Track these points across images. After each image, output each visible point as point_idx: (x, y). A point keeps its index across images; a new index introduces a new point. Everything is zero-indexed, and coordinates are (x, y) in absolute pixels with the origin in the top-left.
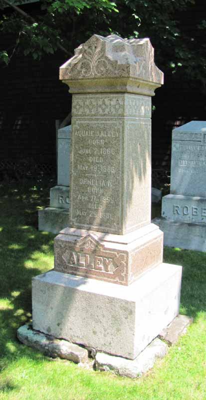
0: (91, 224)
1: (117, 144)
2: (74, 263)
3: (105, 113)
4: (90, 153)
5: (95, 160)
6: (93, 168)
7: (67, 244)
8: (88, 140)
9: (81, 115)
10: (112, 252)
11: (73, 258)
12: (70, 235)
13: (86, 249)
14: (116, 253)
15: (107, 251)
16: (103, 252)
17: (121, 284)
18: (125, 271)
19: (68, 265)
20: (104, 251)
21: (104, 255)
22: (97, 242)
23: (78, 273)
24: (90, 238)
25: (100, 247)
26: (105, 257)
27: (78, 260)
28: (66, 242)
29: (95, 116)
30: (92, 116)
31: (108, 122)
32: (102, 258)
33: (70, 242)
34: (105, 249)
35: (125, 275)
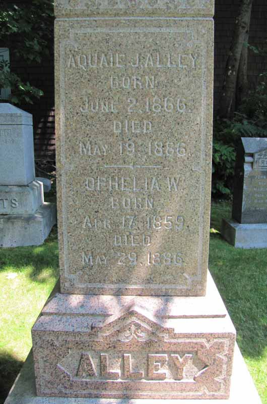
0: (124, 280)
1: (193, 86)
2: (91, 375)
3: (156, 6)
4: (115, 111)
5: (130, 127)
6: (124, 150)
7: (70, 338)
8: (107, 78)
9: (83, 14)
10: (194, 341)
11: (90, 364)
12: (72, 315)
13: (124, 343)
14: (204, 341)
15: (180, 341)
16: (170, 343)
17: (214, 397)
18: (224, 373)
19: (75, 379)
20: (173, 341)
21: (173, 348)
22: (153, 325)
23: (104, 392)
24: (134, 319)
25: (161, 335)
26: (175, 352)
27: (102, 367)
28: (67, 333)
29: (125, 13)
30: (116, 15)
31: (164, 30)
32: (166, 355)
33: (79, 333)
34: (175, 336)
35: (224, 379)
